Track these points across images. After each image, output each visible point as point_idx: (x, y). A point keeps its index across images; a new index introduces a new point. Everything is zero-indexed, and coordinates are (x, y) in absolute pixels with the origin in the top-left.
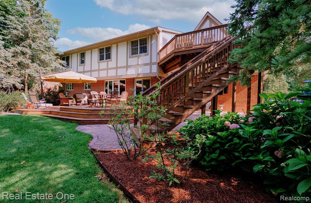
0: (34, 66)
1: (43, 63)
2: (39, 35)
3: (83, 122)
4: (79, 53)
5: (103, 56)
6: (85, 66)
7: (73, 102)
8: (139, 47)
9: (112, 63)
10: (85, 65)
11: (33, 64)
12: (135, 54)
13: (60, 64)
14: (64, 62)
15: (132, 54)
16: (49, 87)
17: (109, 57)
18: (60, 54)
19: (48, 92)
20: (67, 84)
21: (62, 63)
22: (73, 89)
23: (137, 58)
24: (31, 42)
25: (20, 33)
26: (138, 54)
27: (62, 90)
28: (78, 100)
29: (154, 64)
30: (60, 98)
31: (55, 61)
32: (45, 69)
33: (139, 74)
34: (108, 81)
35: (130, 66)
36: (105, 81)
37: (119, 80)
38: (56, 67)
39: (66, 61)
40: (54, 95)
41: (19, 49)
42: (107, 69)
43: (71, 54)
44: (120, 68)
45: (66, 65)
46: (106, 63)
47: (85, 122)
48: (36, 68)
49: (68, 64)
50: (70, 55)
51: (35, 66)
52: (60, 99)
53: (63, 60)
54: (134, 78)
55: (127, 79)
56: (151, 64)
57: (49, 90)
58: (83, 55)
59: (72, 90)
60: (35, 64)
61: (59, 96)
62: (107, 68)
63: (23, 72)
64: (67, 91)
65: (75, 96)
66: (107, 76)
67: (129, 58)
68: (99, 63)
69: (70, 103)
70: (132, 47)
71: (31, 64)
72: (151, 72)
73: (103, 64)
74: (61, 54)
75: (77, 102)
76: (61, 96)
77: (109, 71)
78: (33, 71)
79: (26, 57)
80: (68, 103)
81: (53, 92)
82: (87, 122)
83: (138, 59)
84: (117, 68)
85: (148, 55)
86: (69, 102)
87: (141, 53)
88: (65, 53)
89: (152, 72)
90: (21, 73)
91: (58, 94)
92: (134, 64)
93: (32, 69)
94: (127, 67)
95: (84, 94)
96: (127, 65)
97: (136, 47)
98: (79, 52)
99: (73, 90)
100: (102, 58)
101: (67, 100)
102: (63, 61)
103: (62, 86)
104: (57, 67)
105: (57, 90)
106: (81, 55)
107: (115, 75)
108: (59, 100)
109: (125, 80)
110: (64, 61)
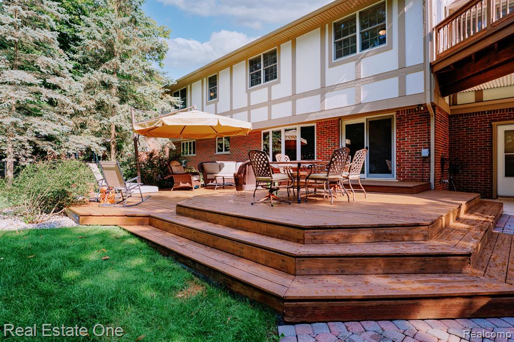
0: (124, 110)
1: (141, 105)
2: (132, 46)
3: (296, 310)
4: (205, 79)
5: (259, 74)
6: (218, 103)
7: (199, 181)
8: (360, 33)
9: (281, 88)
10: (218, 101)
11: (122, 106)
12: (347, 54)
13: (171, 104)
14: (177, 100)
15: (338, 55)
16: (149, 150)
17: (272, 74)
18: (171, 83)
19: (149, 161)
20: (183, 144)
21: (175, 101)
22: (194, 153)
23: (354, 63)
24: (119, 62)
25: (99, 44)
26: (355, 51)
27: (175, 156)
28: (209, 177)
29: (415, 69)
30: (173, 174)
31: (162, 99)
32: (144, 114)
33: (360, 105)
34: (270, 131)
35: (333, 88)
36: (263, 132)
37: (298, 127)
38: (163, 109)
39: (181, 96)
40: (160, 165)
41: (97, 76)
42: (270, 103)
43: (191, 83)
44: (304, 95)
45: (182, 106)
46: (266, 89)
47: (305, 309)
48: (127, 113)
49: (185, 104)
50: (189, 86)
51: (127, 109)
52: (173, 176)
53: (175, 96)
54: (340, 118)
55: (320, 122)
56: (402, 71)
57: (151, 155)
58: (213, 82)
59: (192, 155)
60: (126, 106)
61: (171, 168)
62: (270, 100)
63: (105, 121)
64: (185, 158)
65: (201, 168)
66: (270, 119)
67: (329, 67)
68: (248, 92)
69: (194, 185)
70: (336, 38)
71: (119, 106)
72: (402, 94)
73: (260, 93)
74: (173, 85)
75: (206, 180)
76: (175, 167)
77: (273, 107)
78: (123, 118)
79: (110, 93)
80: (191, 183)
81: (160, 160)
82: (315, 308)
83: (356, 64)
84: (294, 97)
85: (390, 48)
86: (193, 182)
87: (364, 46)
88: (178, 82)
89: (408, 93)
90: (102, 125)
91: (169, 163)
92: (345, 81)
93: (121, 115)
94: (323, 90)
95: (219, 162)
96: (323, 87)
97: (350, 36)
98: (205, 76)
99: (195, 155)
100: (255, 80)
101: (188, 176)
102: (176, 98)
103: (174, 147)
104: (165, 110)
105: (167, 155)
106: (210, 82)
107: (290, 114)
108: (172, 178)
109: (315, 125)
110: (178, 98)
